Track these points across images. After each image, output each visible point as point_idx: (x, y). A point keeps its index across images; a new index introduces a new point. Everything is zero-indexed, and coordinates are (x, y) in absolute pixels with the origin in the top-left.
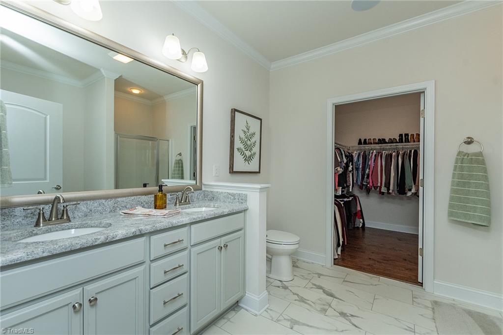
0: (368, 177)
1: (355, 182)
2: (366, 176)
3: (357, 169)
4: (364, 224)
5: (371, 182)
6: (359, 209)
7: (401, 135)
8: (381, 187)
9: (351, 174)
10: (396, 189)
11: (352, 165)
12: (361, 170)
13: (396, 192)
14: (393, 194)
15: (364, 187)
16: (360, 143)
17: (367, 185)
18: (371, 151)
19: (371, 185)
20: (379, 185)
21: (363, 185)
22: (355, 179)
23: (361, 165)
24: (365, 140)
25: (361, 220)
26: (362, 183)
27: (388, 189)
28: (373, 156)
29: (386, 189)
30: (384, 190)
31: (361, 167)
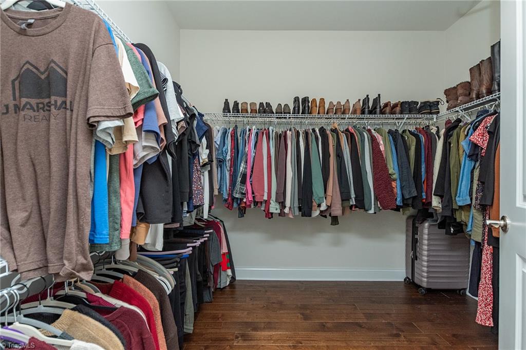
0: (243, 182)
1: (216, 192)
2: (239, 179)
3: (221, 162)
4: (233, 278)
5: (250, 192)
6: (224, 250)
7: (296, 100)
8: (267, 203)
9: (206, 174)
10: (296, 204)
11: (209, 146)
12: (228, 164)
13: (297, 213)
14: (291, 216)
15: (235, 205)
16: (226, 108)
17: (241, 200)
18: (248, 127)
19: (250, 198)
20: (265, 198)
21: (234, 199)
22: (216, 187)
23: (229, 153)
24: (236, 104)
25: (229, 272)
26: (230, 195)
27: (283, 205)
28: (253, 136)
29: (278, 206)
30: (274, 208)
31: (228, 157)
